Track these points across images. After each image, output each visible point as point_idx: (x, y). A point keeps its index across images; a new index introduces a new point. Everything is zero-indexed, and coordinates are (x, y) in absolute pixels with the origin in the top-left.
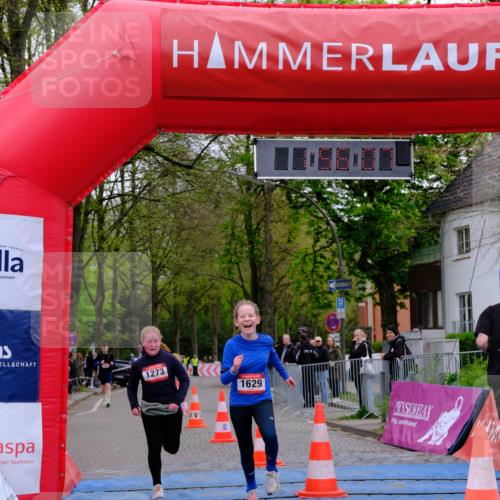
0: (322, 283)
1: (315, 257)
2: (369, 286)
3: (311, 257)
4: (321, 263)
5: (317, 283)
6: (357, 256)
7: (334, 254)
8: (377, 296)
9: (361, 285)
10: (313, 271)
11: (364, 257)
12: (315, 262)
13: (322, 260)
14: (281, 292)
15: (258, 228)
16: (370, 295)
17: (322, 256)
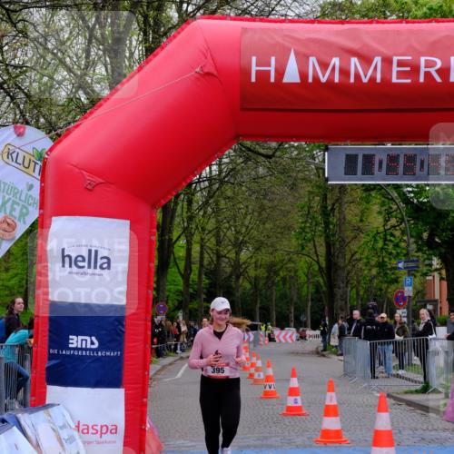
0: (390, 259)
1: (385, 235)
2: (436, 262)
3: (382, 235)
4: (391, 241)
5: (386, 259)
6: (425, 235)
7: (403, 233)
8: (444, 272)
9: (427, 262)
10: (382, 248)
11: (431, 236)
12: (385, 240)
13: (392, 238)
14: (354, 266)
15: (333, 209)
16: (436, 270)
17: (392, 235)
